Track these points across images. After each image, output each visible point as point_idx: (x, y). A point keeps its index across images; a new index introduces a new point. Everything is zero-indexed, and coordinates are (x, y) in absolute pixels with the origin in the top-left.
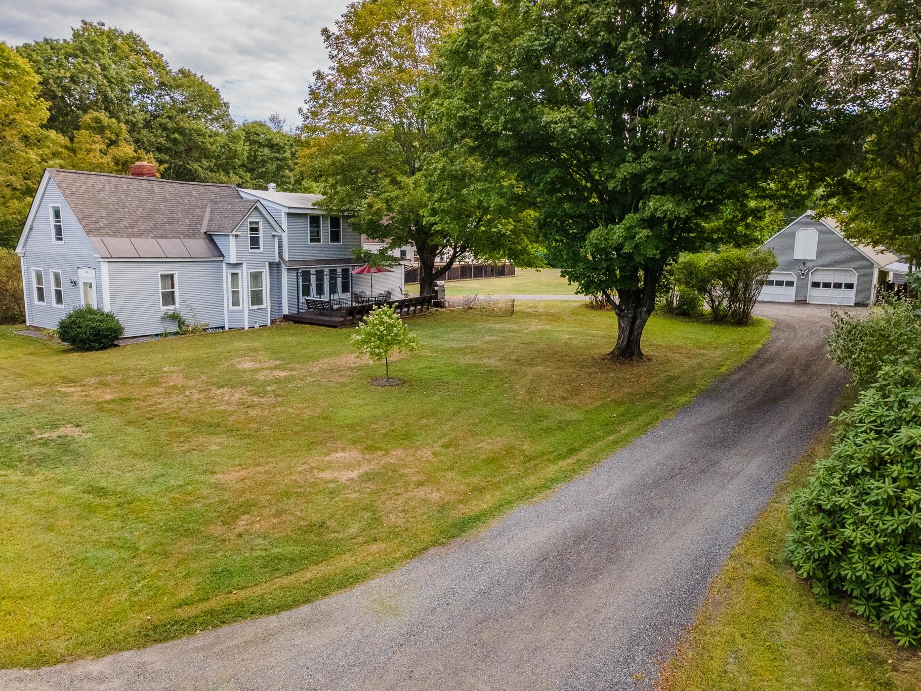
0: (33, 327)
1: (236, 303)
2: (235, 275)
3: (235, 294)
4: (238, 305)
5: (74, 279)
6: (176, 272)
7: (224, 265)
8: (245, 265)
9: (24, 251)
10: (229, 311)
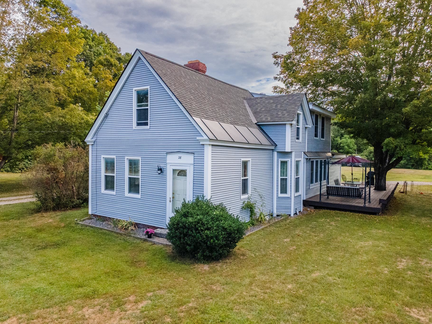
0: (95, 216)
1: (284, 190)
2: (284, 164)
3: (284, 182)
4: (286, 192)
5: (162, 166)
6: (250, 159)
7: (275, 154)
8: (293, 154)
9: (93, 140)
10: (278, 198)
